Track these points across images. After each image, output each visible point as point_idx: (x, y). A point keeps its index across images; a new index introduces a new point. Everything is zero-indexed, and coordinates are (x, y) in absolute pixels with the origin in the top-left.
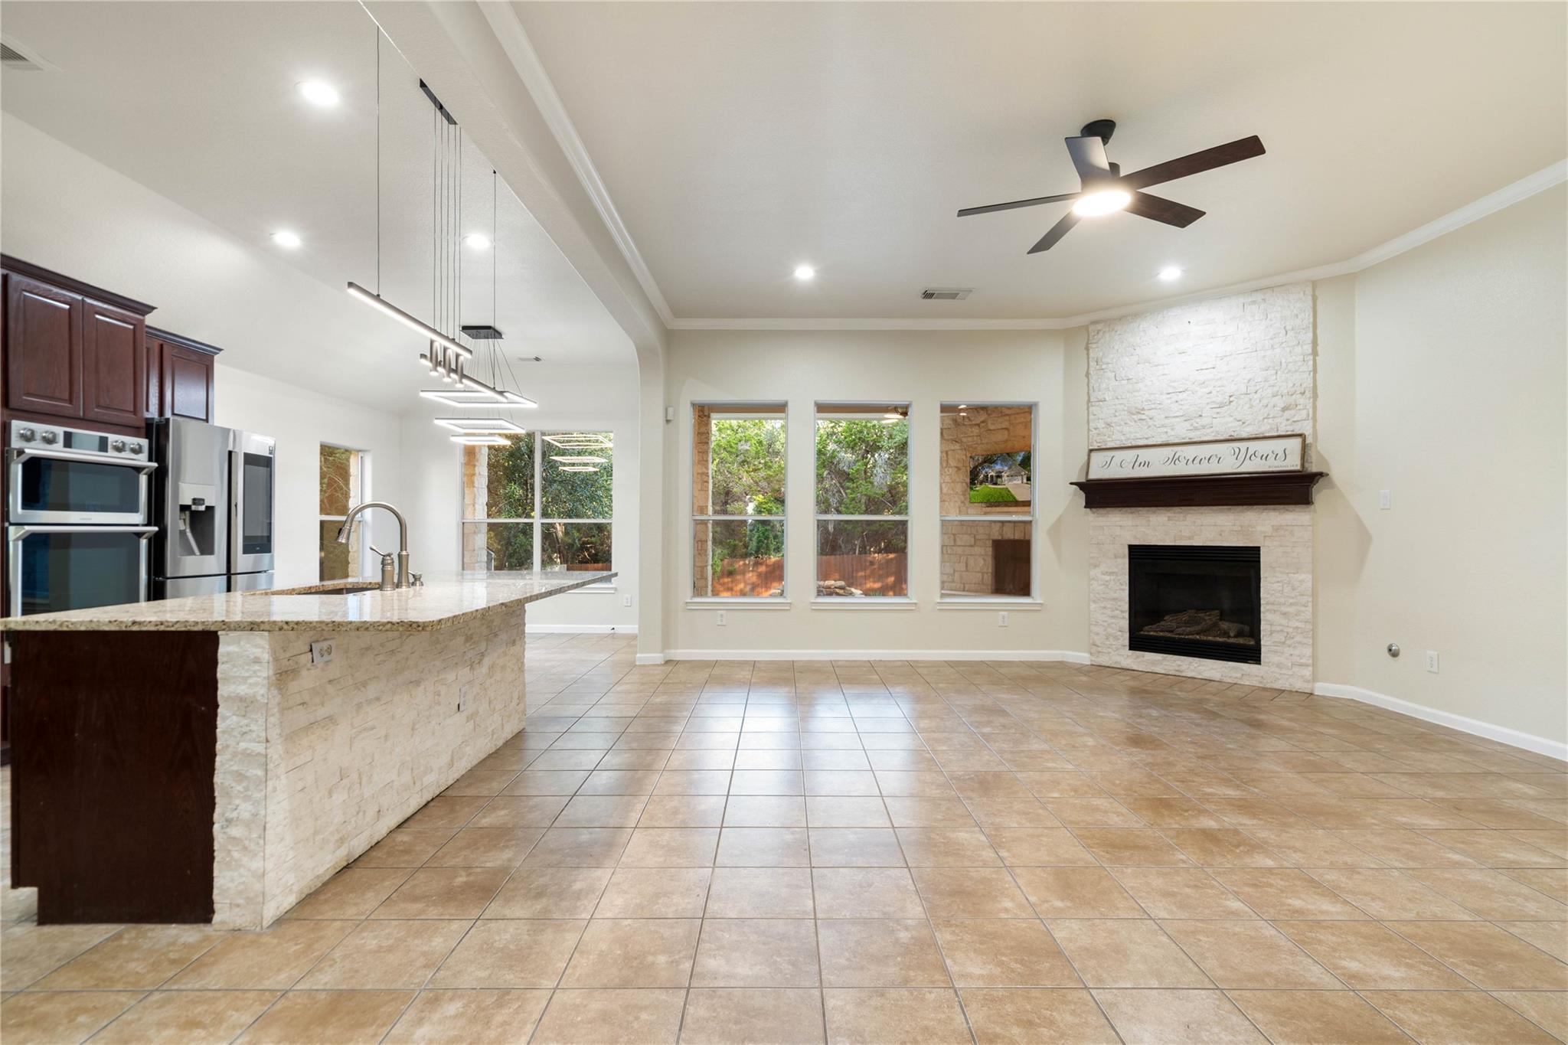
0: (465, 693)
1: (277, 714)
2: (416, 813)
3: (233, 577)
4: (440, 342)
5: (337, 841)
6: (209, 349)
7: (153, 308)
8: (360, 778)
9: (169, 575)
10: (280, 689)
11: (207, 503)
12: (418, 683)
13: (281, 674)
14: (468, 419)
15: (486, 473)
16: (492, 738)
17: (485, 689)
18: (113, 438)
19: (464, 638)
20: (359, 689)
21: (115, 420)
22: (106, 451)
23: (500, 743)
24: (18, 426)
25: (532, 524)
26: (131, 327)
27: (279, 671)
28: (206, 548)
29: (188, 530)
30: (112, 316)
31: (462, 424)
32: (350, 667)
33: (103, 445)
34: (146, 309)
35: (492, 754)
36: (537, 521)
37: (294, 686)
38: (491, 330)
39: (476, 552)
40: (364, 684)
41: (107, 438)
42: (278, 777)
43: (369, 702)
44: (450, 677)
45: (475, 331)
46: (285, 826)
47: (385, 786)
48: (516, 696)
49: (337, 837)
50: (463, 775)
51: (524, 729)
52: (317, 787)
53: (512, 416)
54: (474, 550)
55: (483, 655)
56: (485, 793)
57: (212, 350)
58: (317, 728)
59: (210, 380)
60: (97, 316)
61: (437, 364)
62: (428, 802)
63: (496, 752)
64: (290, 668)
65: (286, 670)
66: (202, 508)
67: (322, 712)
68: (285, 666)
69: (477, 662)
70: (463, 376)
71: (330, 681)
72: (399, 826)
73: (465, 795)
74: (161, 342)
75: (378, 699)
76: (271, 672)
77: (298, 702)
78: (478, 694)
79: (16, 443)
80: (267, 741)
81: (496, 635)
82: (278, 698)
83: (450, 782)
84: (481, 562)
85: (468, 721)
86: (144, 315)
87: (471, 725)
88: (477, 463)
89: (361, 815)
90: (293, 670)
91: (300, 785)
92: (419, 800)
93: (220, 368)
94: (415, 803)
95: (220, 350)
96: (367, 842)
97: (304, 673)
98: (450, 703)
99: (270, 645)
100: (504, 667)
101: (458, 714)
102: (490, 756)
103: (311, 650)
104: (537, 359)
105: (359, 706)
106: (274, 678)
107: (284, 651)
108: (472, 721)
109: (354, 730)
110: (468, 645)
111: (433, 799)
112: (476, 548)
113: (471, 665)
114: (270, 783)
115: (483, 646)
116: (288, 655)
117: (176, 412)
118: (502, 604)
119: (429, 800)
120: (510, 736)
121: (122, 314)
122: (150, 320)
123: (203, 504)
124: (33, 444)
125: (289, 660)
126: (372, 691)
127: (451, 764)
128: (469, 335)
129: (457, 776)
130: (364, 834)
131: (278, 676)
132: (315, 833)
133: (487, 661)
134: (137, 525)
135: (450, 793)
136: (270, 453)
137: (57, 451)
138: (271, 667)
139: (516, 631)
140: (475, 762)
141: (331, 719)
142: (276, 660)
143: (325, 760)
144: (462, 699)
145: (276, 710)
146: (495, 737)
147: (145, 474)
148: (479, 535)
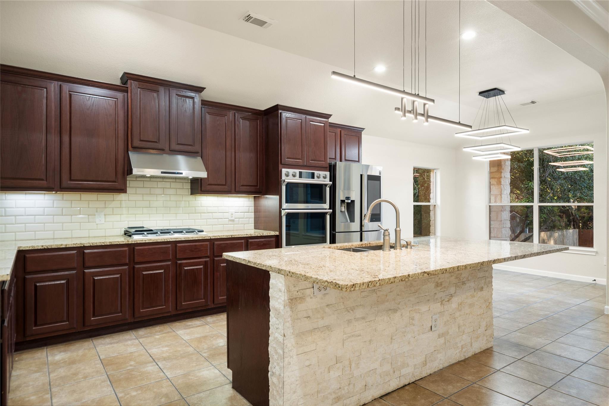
0: (436, 319)
1: (290, 322)
2: (395, 391)
3: (363, 232)
4: (407, 99)
5: (335, 398)
6: (359, 129)
7: (331, 115)
8: (350, 364)
9: (336, 231)
10: (291, 308)
11: (352, 199)
12: (395, 311)
13: (292, 300)
14: (482, 145)
15: (509, 176)
16: (461, 351)
17: (455, 318)
18: (316, 173)
19: (434, 284)
20: (348, 311)
21: (317, 165)
22: (314, 178)
23: (470, 354)
24: (284, 171)
25: (532, 206)
26: (323, 125)
27: (292, 298)
28: (352, 220)
29: (346, 211)
30: (316, 121)
31: (481, 149)
32: (342, 298)
33: (313, 176)
34: (328, 116)
35: (461, 361)
36: (536, 205)
37: (301, 307)
38: (496, 90)
39: (502, 222)
40: (353, 309)
41: (314, 173)
42: (292, 357)
43: (357, 320)
44: (424, 308)
45: (487, 93)
46: (297, 385)
47: (370, 371)
48: (483, 324)
49: (334, 396)
50: (435, 372)
51: (492, 347)
52: (319, 366)
53: (509, 141)
54: (501, 221)
55: (452, 296)
56: (440, 392)
57: (361, 129)
58: (318, 332)
59: (360, 143)
60: (311, 122)
61: (405, 112)
62: (406, 385)
63: (464, 361)
64: (298, 297)
65: (296, 297)
66: (350, 201)
67: (321, 323)
68: (296, 295)
69: (446, 300)
70: (429, 117)
71: (328, 305)
72: (381, 397)
73: (428, 388)
74: (340, 129)
75: (363, 318)
76: (286, 298)
77: (305, 316)
78: (448, 321)
79: (284, 177)
80: (284, 336)
81: (464, 283)
82: (290, 313)
83: (424, 375)
84: (506, 227)
85: (439, 337)
86: (328, 119)
87: (442, 340)
88: (502, 171)
89: (351, 386)
90: (300, 298)
91: (307, 363)
92: (397, 383)
93: (364, 136)
94: (394, 385)
95: (364, 129)
96: (356, 403)
97: (308, 299)
98: (423, 325)
99: (285, 283)
100: (471, 305)
101: (431, 333)
102: (459, 363)
103: (313, 287)
104: (533, 102)
105: (349, 321)
106: (288, 302)
107: (295, 287)
108: (444, 338)
109: (345, 336)
110: (439, 288)
111: (409, 384)
112: (502, 220)
113: (442, 302)
114: (286, 360)
115: (452, 290)
116: (297, 289)
117: (346, 159)
118: (425, 272)
119: (407, 383)
120: (477, 351)
121: (320, 120)
122: (331, 120)
123: (350, 200)
124: (288, 178)
125: (297, 292)
126: (359, 313)
127: (425, 364)
128: (484, 97)
129: (429, 372)
130: (354, 397)
131: (290, 300)
132: (318, 392)
133: (456, 300)
134: (326, 209)
135: (419, 383)
136: (380, 174)
137: (297, 180)
138: (286, 295)
139: (483, 281)
140: (446, 365)
141: (328, 328)
142: (289, 291)
143: (324, 350)
144: (434, 323)
145: (289, 319)
146: (464, 350)
147: (328, 187)
148: (504, 212)
